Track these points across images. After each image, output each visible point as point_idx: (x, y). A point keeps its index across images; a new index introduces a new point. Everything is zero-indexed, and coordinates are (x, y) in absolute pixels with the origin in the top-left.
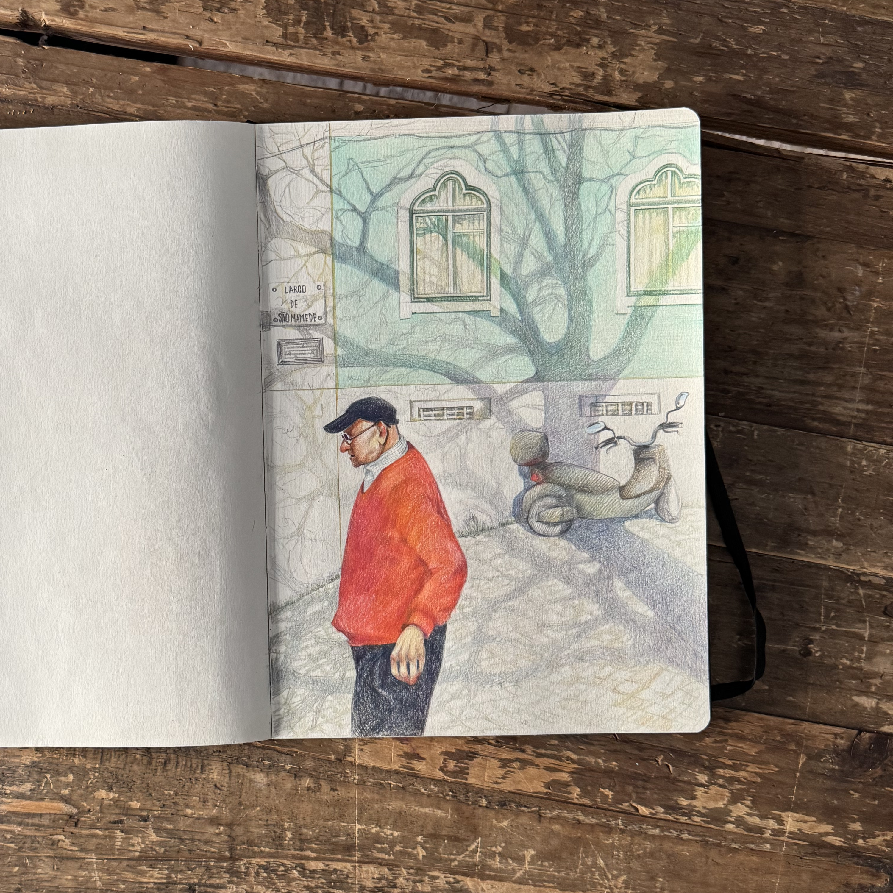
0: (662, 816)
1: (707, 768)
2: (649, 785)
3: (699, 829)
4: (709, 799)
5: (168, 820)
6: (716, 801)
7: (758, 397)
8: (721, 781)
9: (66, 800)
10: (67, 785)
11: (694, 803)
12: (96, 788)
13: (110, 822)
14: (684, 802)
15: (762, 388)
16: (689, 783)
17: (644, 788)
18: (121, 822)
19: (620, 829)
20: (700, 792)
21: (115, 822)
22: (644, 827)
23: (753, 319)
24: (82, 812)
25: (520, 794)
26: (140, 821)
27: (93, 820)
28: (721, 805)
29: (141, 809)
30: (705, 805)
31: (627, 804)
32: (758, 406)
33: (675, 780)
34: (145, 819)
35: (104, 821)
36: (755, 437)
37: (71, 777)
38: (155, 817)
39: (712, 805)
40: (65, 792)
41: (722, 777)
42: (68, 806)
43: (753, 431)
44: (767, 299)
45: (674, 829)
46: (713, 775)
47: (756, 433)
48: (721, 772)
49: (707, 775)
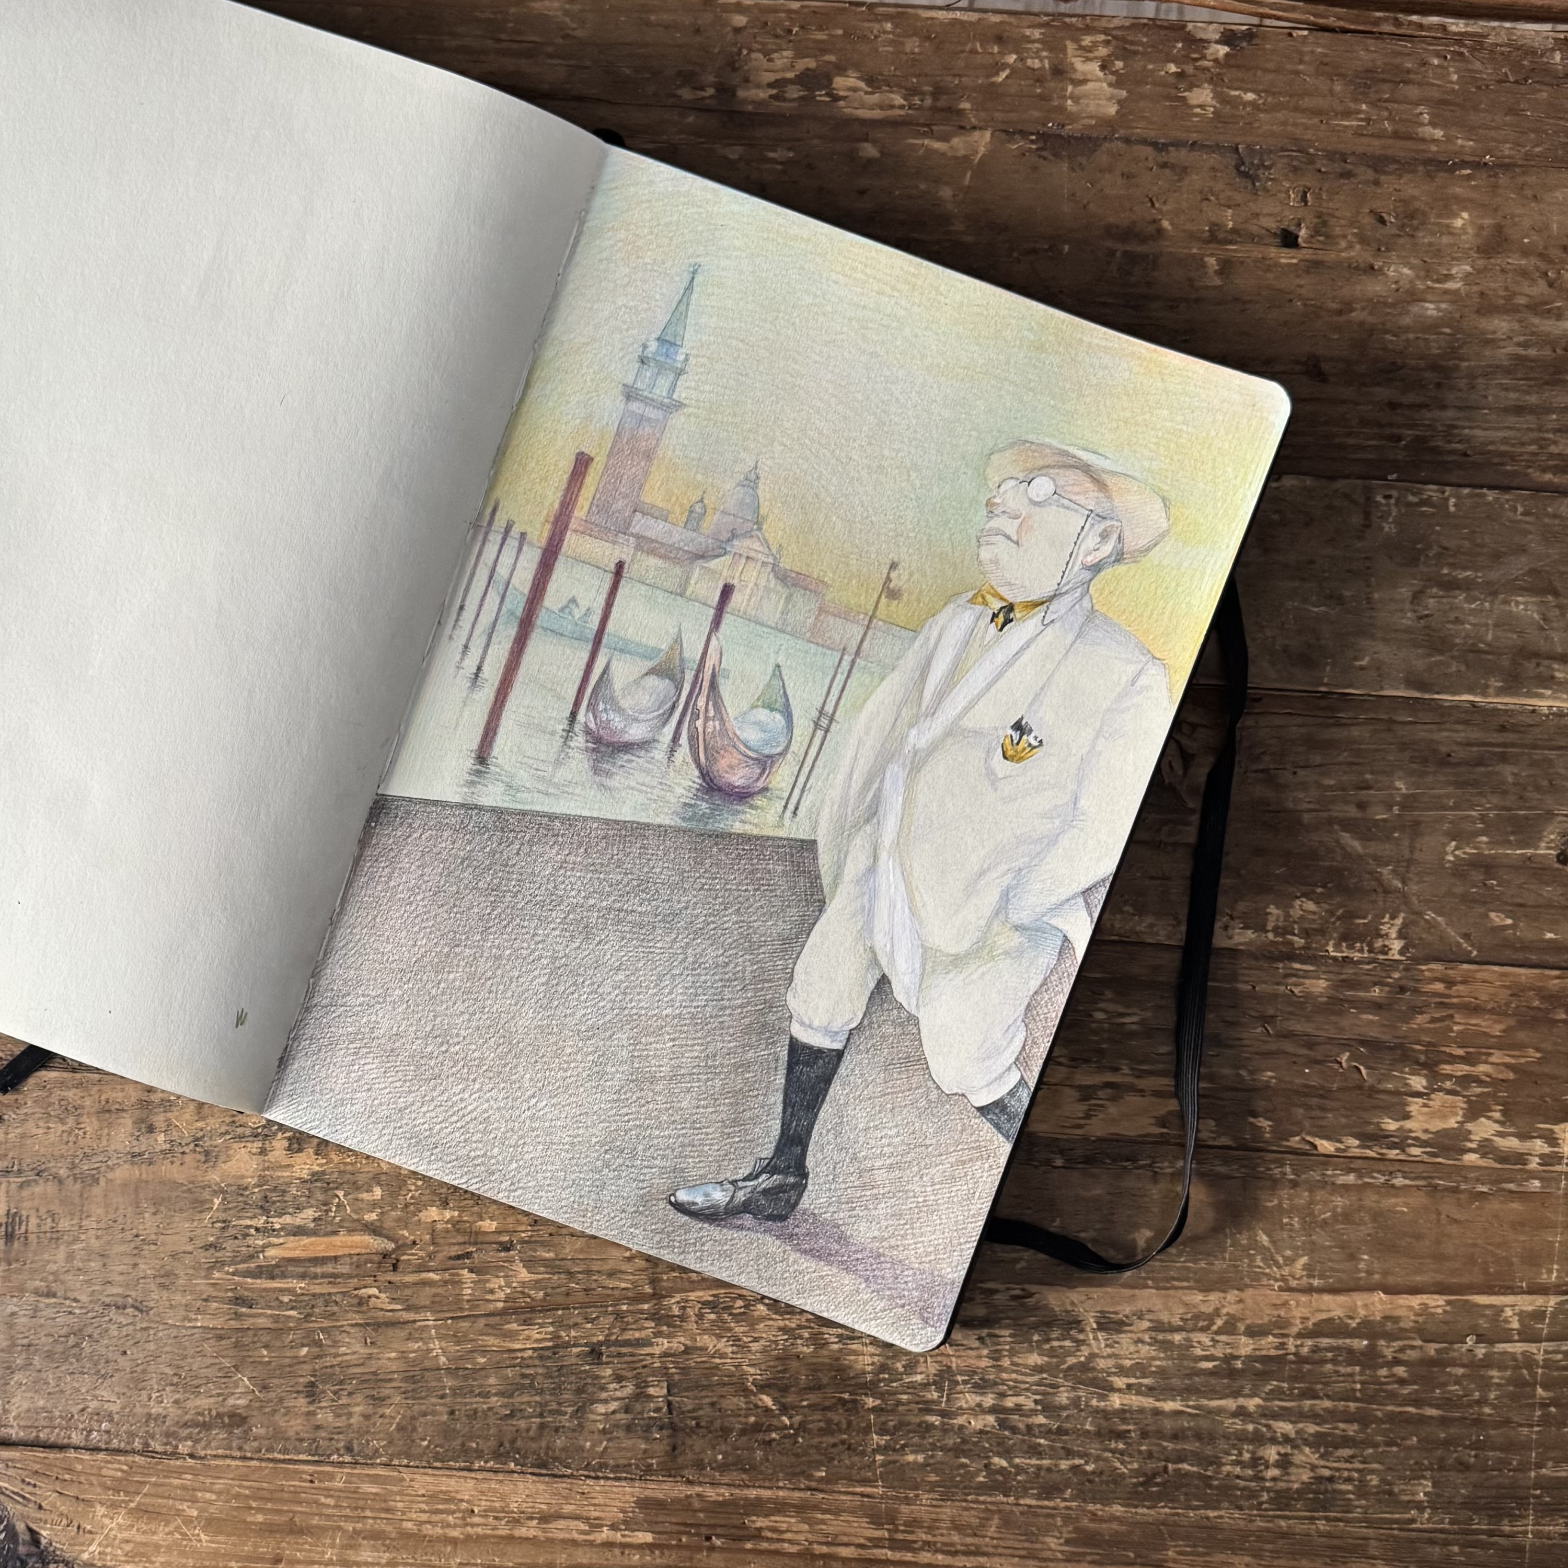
0: (1357, 1152)
1: (1424, 1065)
2: (1329, 1104)
3: (1421, 1168)
4: (1432, 1115)
5: (543, 1244)
6: (1444, 1117)
7: (1450, 442)
8: (1448, 1084)
9: (374, 1230)
10: (374, 1205)
11: (1408, 1124)
12: (420, 1206)
13: (450, 1258)
14: (1391, 1125)
15: (1454, 427)
16: (1397, 1093)
17: (1323, 1109)
18: (468, 1255)
19: (1291, 1181)
20: (1415, 1106)
21: (459, 1257)
22: (1329, 1173)
23: (1429, 313)
24: (402, 1247)
25: (1117, 1141)
26: (499, 1251)
27: (422, 1258)
28: (1452, 1123)
29: (498, 1232)
30: (1426, 1126)
31: (1297, 1138)
32: (1450, 458)
33: (1373, 1091)
34: (507, 1247)
35: (440, 1256)
36: (1452, 509)
37: (378, 1192)
38: (522, 1242)
39: (1437, 1125)
40: (372, 1217)
41: (1449, 1077)
42: (379, 1240)
43: (1447, 499)
44: (1448, 277)
45: (1379, 1172)
46: (1434, 1076)
47: (1452, 501)
48: (1447, 1069)
49: (1425, 1076)
